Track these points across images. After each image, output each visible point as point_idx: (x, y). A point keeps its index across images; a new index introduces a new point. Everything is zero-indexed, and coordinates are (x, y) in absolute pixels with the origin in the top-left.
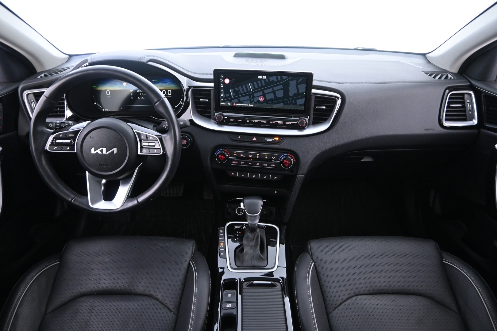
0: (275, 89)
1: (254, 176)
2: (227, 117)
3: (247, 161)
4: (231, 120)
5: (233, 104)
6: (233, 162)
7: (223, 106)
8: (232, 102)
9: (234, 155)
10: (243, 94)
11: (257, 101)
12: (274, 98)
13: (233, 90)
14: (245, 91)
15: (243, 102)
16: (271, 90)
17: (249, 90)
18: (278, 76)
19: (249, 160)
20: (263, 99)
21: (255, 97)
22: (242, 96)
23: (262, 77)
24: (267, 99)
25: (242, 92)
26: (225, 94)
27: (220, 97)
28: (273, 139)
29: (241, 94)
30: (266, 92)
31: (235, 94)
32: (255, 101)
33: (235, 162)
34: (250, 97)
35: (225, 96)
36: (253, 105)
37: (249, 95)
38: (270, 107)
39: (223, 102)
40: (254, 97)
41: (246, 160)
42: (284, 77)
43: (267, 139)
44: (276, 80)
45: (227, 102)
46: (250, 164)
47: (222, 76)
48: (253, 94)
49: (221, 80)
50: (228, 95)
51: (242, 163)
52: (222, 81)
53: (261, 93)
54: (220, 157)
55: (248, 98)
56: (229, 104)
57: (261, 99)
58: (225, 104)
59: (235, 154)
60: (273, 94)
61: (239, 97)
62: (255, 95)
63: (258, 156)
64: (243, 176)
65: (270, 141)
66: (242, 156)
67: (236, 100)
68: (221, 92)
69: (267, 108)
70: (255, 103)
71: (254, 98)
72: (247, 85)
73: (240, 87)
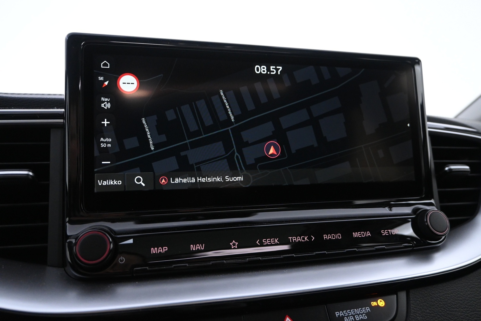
0: (317, 110)
2: (131, 241)
4: (154, 251)
5: (156, 180)
7: (110, 192)
8: (152, 170)
10: (197, 133)
11: (258, 160)
12: (316, 145)
13: (155, 117)
14: (208, 121)
15: (199, 169)
16: (302, 115)
17: (222, 118)
18: (321, 67)
20: (276, 149)
21: (247, 144)
22: (194, 145)
23: (268, 69)
24: (293, 151)
25: (193, 127)
26: (119, 139)
27: (96, 153)
28: (368, 309)
29: (192, 135)
30: (286, 121)
31: (163, 138)
32: (250, 161)
34: (228, 147)
35: (121, 145)
36: (240, 178)
37: (224, 138)
38: (305, 182)
39: (108, 173)
40: (242, 144)
42: (342, 71)
43: (341, 314)
44: (315, 81)
45: (127, 173)
47: (106, 65)
48: (237, 131)
49: (101, 79)
50: (131, 143)
52: (106, 83)
53: (268, 128)
55: (218, 148)
56: (140, 181)
57: (272, 151)
58: (120, 183)
60: (310, 128)
61: (185, 148)
62: (247, 135)
65: (357, 318)
67: (172, 163)
68: (102, 132)
69: (295, 183)
70: (249, 168)
71: (245, 150)
72: (214, 98)
73: (186, 109)
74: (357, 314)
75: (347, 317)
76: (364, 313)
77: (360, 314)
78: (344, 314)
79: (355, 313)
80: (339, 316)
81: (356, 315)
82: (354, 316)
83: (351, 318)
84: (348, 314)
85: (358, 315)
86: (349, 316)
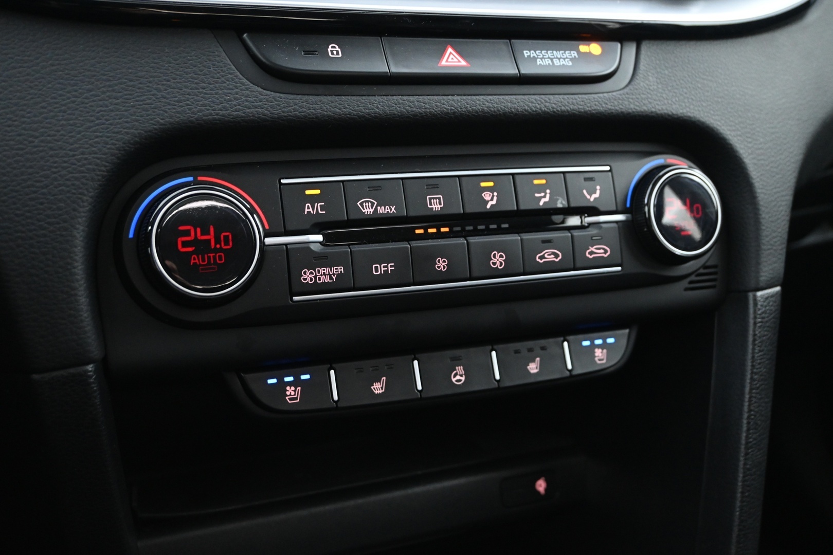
1: (460, 369)
3: (415, 244)
6: (307, 276)
9: (308, 208)
19: (426, 236)
28: (575, 54)
33: (325, 275)
41: (406, 245)
43: (532, 54)
46: (441, 264)
51: (379, 269)
54: (195, 242)
59: (313, 199)
63: (487, 196)
64: (378, 388)
65: (556, 62)
66: (368, 210)
74: (557, 58)
75: (541, 59)
76: (567, 58)
77: (561, 58)
78: (537, 55)
79: (553, 55)
80: (529, 56)
81: (555, 58)
82: (552, 60)
83: (548, 61)
84: (543, 55)
85: (559, 59)
86: (545, 58)
